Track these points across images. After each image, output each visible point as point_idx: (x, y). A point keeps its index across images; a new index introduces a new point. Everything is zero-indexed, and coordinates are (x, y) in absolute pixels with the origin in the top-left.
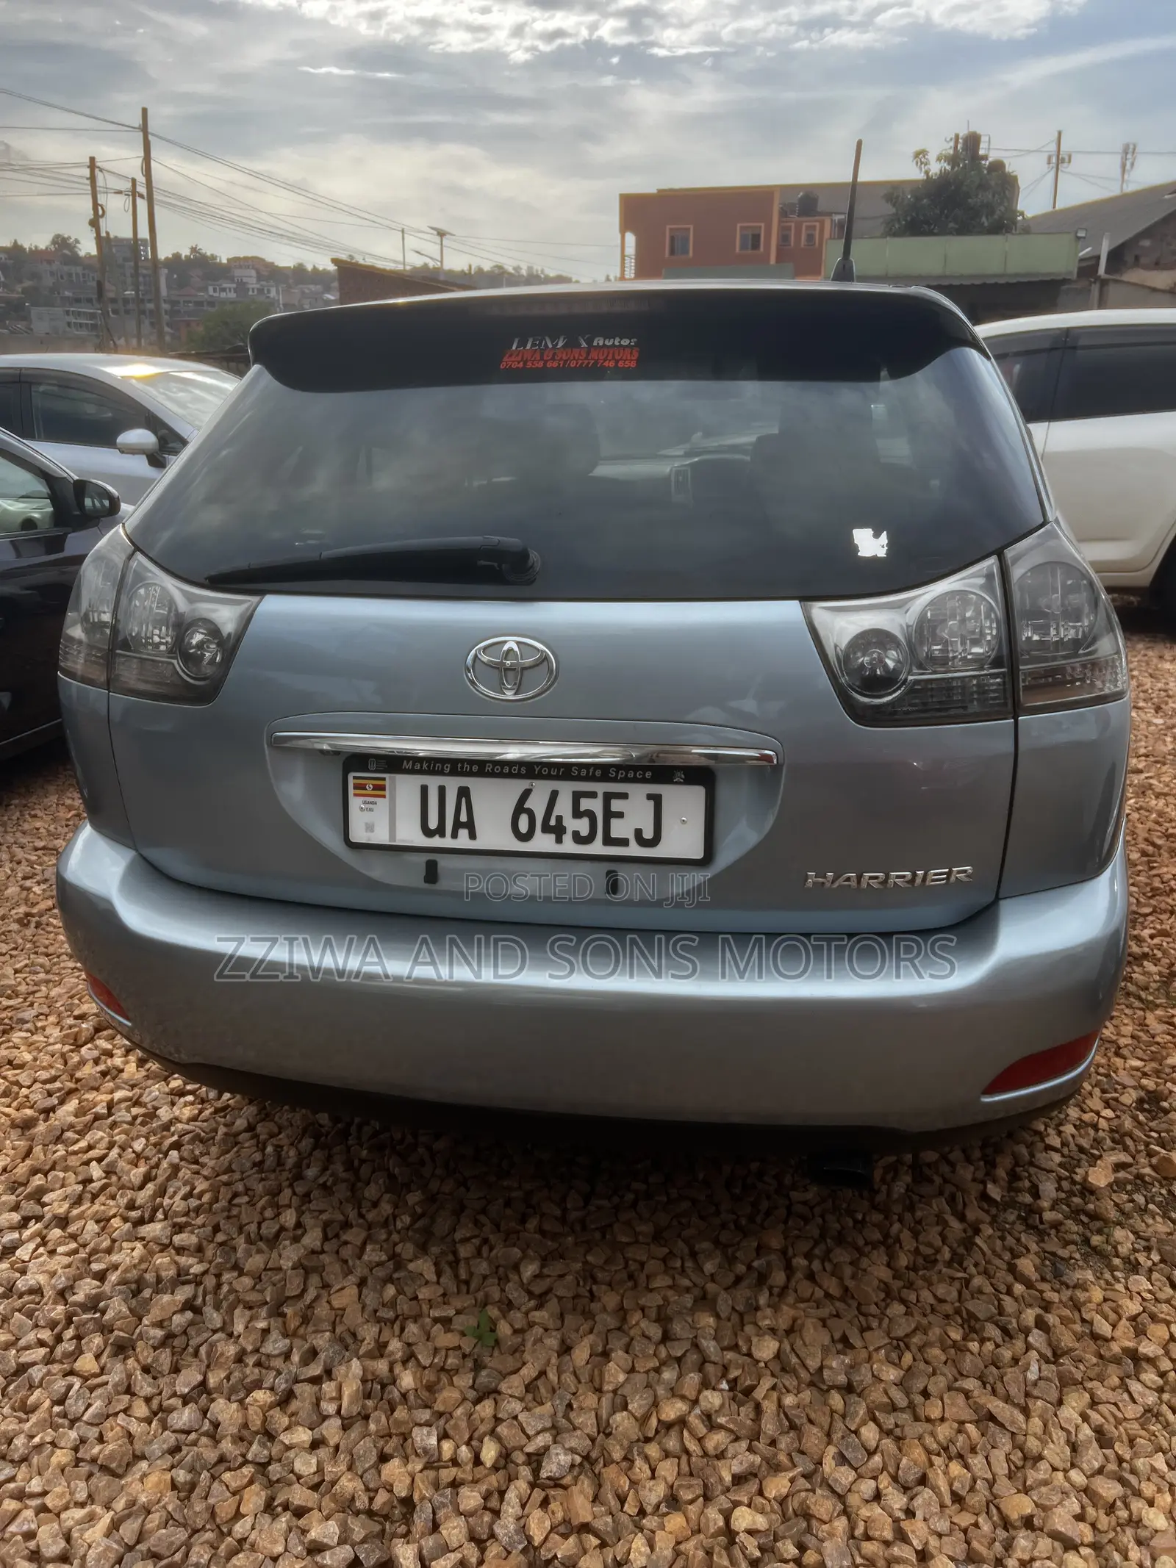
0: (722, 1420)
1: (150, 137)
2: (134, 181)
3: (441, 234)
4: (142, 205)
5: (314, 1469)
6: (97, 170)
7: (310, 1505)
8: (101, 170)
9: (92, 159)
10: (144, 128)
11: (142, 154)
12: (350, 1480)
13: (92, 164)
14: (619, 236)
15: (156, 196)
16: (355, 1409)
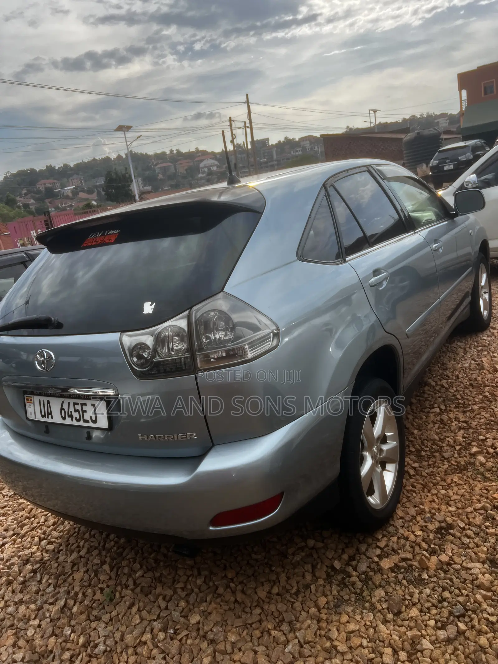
0: (160, 645)
1: (250, 104)
2: (245, 123)
3: (375, 111)
4: (248, 130)
5: (31, 635)
6: (232, 122)
7: (22, 646)
8: (234, 121)
9: (230, 118)
10: (247, 102)
11: (247, 111)
12: (39, 641)
13: (230, 120)
14: (458, 92)
15: (254, 126)
16: (56, 617)
